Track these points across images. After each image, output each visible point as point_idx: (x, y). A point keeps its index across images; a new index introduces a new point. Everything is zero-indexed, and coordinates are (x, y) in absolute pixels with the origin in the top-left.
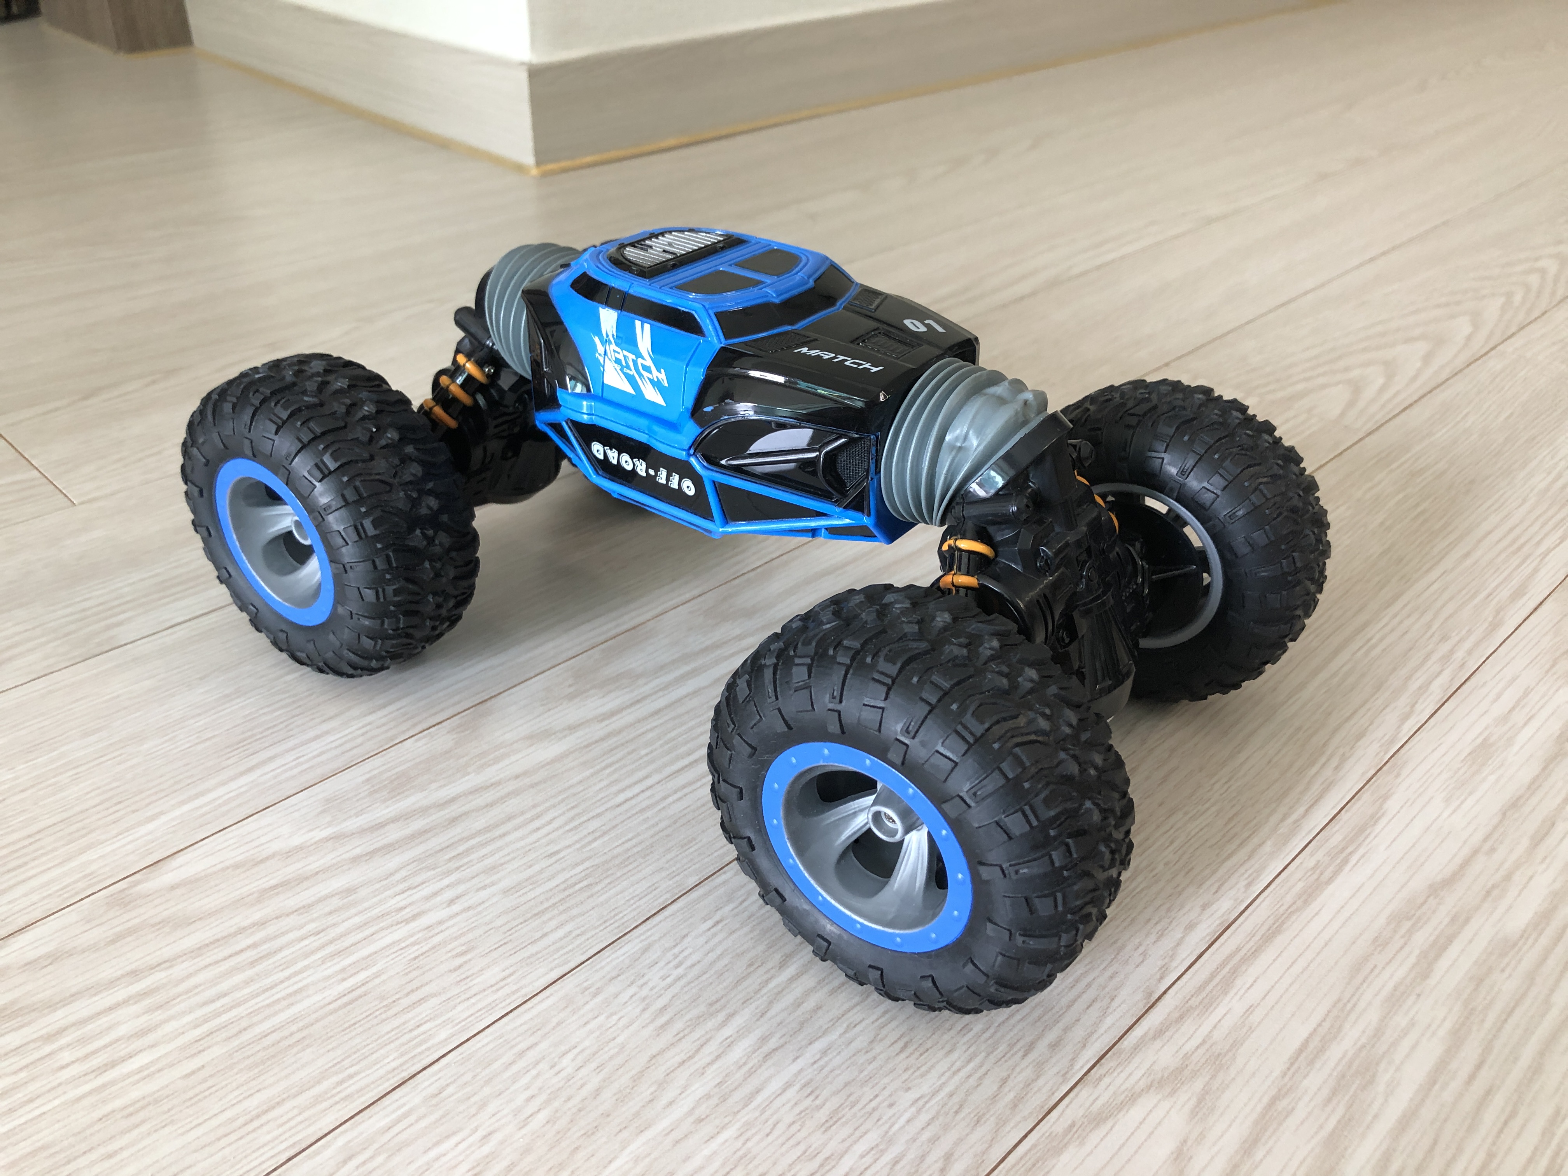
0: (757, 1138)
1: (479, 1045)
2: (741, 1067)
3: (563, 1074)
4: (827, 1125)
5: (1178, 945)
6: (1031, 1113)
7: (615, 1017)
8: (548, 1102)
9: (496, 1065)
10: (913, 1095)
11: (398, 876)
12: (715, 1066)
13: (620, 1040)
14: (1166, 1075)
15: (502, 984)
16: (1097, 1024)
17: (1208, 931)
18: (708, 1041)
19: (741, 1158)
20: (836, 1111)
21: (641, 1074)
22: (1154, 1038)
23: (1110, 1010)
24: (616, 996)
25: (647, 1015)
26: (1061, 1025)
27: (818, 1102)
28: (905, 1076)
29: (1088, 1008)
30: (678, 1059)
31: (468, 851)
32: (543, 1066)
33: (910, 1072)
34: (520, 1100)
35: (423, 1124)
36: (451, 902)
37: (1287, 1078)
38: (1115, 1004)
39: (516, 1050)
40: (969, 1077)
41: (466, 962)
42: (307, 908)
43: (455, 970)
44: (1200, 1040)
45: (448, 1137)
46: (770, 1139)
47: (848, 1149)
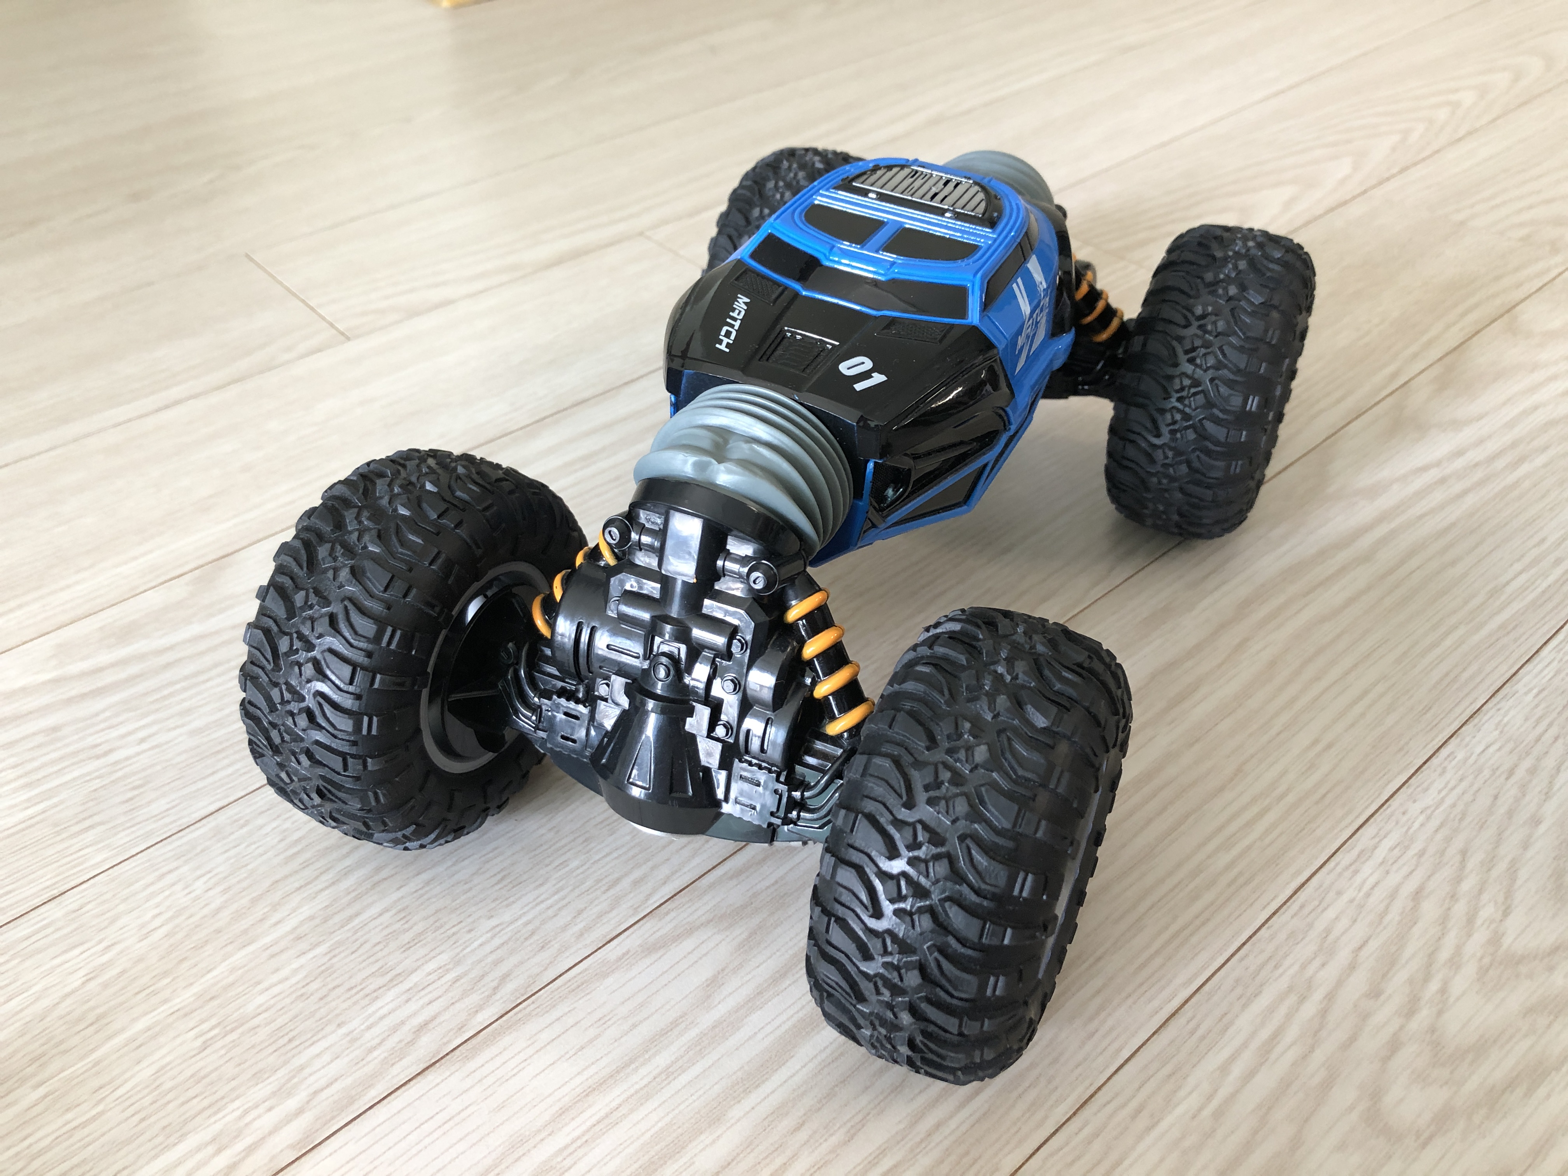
0: (343, 955)
1: (127, 868)
2: (349, 893)
3: (193, 895)
6: (591, 943)
7: (254, 847)
8: (171, 918)
9: (137, 886)
10: (493, 922)
11: (102, 717)
12: (327, 892)
14: (730, 910)
15: (164, 814)
16: (683, 865)
19: (323, 972)
20: (420, 934)
21: (260, 897)
22: (731, 878)
23: (701, 852)
24: (261, 827)
25: (283, 845)
26: (650, 864)
27: (406, 926)
28: (493, 905)
29: (681, 849)
30: (297, 885)
31: (171, 695)
32: (178, 887)
33: (498, 902)
34: (148, 917)
35: (56, 935)
36: (143, 740)
39: (158, 873)
40: (548, 908)
41: (138, 795)
43: (127, 801)
44: (772, 881)
45: (76, 946)
46: (354, 956)
47: (419, 967)
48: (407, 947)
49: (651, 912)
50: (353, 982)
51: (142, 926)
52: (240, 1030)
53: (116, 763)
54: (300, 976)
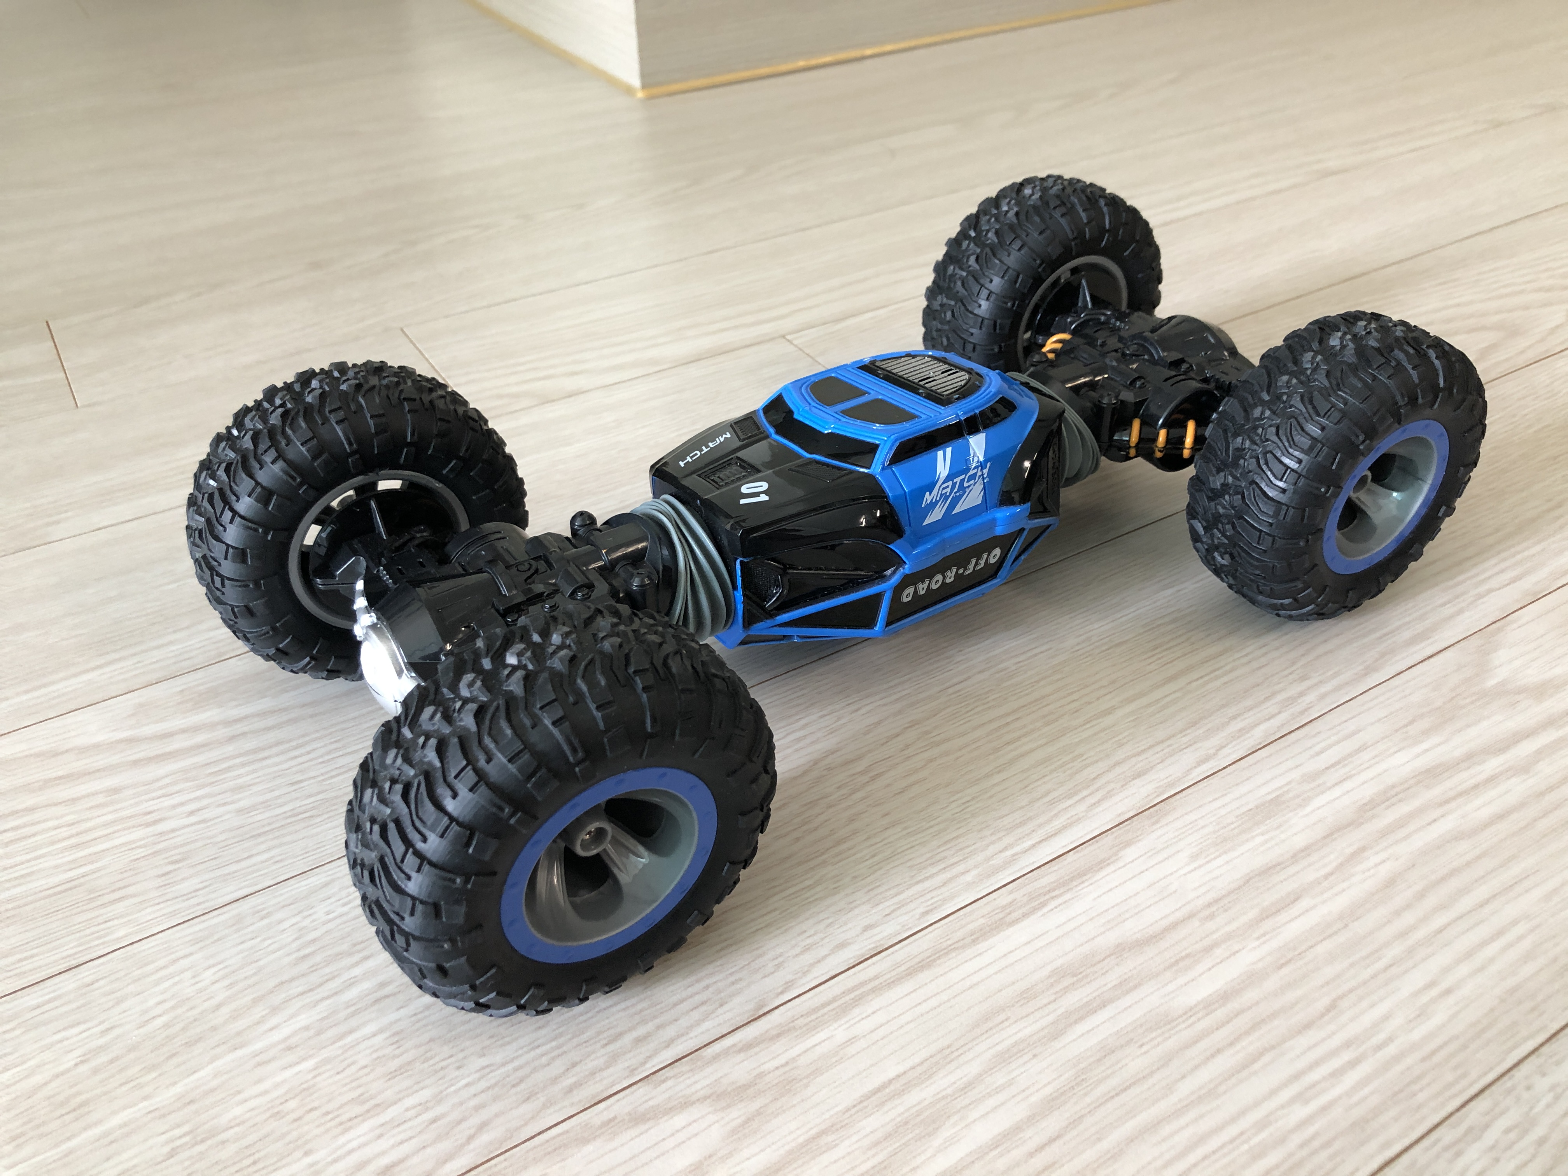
0: (327, 1074)
2: (348, 1007)
3: (200, 985)
4: (394, 1074)
5: (819, 961)
6: (580, 1101)
7: (269, 942)
8: (173, 1008)
9: (152, 967)
10: (484, 1061)
11: (161, 783)
12: (328, 1002)
13: (261, 963)
14: (729, 1089)
15: (194, 894)
16: (691, 1027)
17: (858, 953)
18: (334, 978)
19: (305, 1089)
20: (408, 1063)
21: (261, 998)
22: (740, 1051)
23: (713, 1016)
24: (280, 922)
25: (297, 944)
26: (658, 1021)
27: (398, 1052)
28: (488, 1042)
29: (692, 1010)
30: (301, 989)
31: (229, 769)
32: (188, 974)
33: (493, 1040)
34: (151, 1002)
36: (192, 813)
37: (847, 1115)
38: (720, 1011)
39: (173, 956)
40: (543, 1055)
41: (175, 870)
42: (74, 800)
43: (164, 875)
44: (783, 1062)
45: (78, 1024)
46: (339, 1077)
47: (400, 1100)
48: (392, 1075)
49: (647, 1077)
50: (330, 1107)
51: (145, 1012)
52: (209, 1142)
53: (161, 834)
54: (281, 1091)
